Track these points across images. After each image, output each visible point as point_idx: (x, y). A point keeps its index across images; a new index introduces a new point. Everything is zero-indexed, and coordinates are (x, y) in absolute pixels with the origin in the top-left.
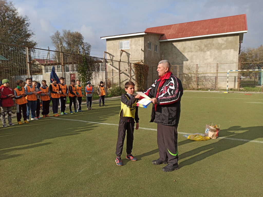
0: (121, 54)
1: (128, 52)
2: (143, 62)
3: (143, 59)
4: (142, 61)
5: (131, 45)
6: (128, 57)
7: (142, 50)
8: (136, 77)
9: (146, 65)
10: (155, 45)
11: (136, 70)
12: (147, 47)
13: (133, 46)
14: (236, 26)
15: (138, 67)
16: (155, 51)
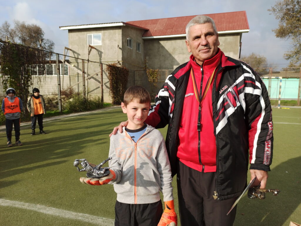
0: (89, 52)
1: (99, 49)
2: (120, 64)
3: (121, 60)
4: (119, 62)
5: (103, 40)
6: (100, 56)
7: (119, 46)
8: (110, 84)
9: (125, 68)
10: (137, 43)
11: (111, 74)
12: (127, 44)
13: (107, 42)
14: (236, 24)
15: (113, 71)
16: (137, 50)
